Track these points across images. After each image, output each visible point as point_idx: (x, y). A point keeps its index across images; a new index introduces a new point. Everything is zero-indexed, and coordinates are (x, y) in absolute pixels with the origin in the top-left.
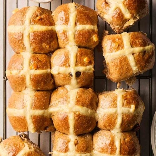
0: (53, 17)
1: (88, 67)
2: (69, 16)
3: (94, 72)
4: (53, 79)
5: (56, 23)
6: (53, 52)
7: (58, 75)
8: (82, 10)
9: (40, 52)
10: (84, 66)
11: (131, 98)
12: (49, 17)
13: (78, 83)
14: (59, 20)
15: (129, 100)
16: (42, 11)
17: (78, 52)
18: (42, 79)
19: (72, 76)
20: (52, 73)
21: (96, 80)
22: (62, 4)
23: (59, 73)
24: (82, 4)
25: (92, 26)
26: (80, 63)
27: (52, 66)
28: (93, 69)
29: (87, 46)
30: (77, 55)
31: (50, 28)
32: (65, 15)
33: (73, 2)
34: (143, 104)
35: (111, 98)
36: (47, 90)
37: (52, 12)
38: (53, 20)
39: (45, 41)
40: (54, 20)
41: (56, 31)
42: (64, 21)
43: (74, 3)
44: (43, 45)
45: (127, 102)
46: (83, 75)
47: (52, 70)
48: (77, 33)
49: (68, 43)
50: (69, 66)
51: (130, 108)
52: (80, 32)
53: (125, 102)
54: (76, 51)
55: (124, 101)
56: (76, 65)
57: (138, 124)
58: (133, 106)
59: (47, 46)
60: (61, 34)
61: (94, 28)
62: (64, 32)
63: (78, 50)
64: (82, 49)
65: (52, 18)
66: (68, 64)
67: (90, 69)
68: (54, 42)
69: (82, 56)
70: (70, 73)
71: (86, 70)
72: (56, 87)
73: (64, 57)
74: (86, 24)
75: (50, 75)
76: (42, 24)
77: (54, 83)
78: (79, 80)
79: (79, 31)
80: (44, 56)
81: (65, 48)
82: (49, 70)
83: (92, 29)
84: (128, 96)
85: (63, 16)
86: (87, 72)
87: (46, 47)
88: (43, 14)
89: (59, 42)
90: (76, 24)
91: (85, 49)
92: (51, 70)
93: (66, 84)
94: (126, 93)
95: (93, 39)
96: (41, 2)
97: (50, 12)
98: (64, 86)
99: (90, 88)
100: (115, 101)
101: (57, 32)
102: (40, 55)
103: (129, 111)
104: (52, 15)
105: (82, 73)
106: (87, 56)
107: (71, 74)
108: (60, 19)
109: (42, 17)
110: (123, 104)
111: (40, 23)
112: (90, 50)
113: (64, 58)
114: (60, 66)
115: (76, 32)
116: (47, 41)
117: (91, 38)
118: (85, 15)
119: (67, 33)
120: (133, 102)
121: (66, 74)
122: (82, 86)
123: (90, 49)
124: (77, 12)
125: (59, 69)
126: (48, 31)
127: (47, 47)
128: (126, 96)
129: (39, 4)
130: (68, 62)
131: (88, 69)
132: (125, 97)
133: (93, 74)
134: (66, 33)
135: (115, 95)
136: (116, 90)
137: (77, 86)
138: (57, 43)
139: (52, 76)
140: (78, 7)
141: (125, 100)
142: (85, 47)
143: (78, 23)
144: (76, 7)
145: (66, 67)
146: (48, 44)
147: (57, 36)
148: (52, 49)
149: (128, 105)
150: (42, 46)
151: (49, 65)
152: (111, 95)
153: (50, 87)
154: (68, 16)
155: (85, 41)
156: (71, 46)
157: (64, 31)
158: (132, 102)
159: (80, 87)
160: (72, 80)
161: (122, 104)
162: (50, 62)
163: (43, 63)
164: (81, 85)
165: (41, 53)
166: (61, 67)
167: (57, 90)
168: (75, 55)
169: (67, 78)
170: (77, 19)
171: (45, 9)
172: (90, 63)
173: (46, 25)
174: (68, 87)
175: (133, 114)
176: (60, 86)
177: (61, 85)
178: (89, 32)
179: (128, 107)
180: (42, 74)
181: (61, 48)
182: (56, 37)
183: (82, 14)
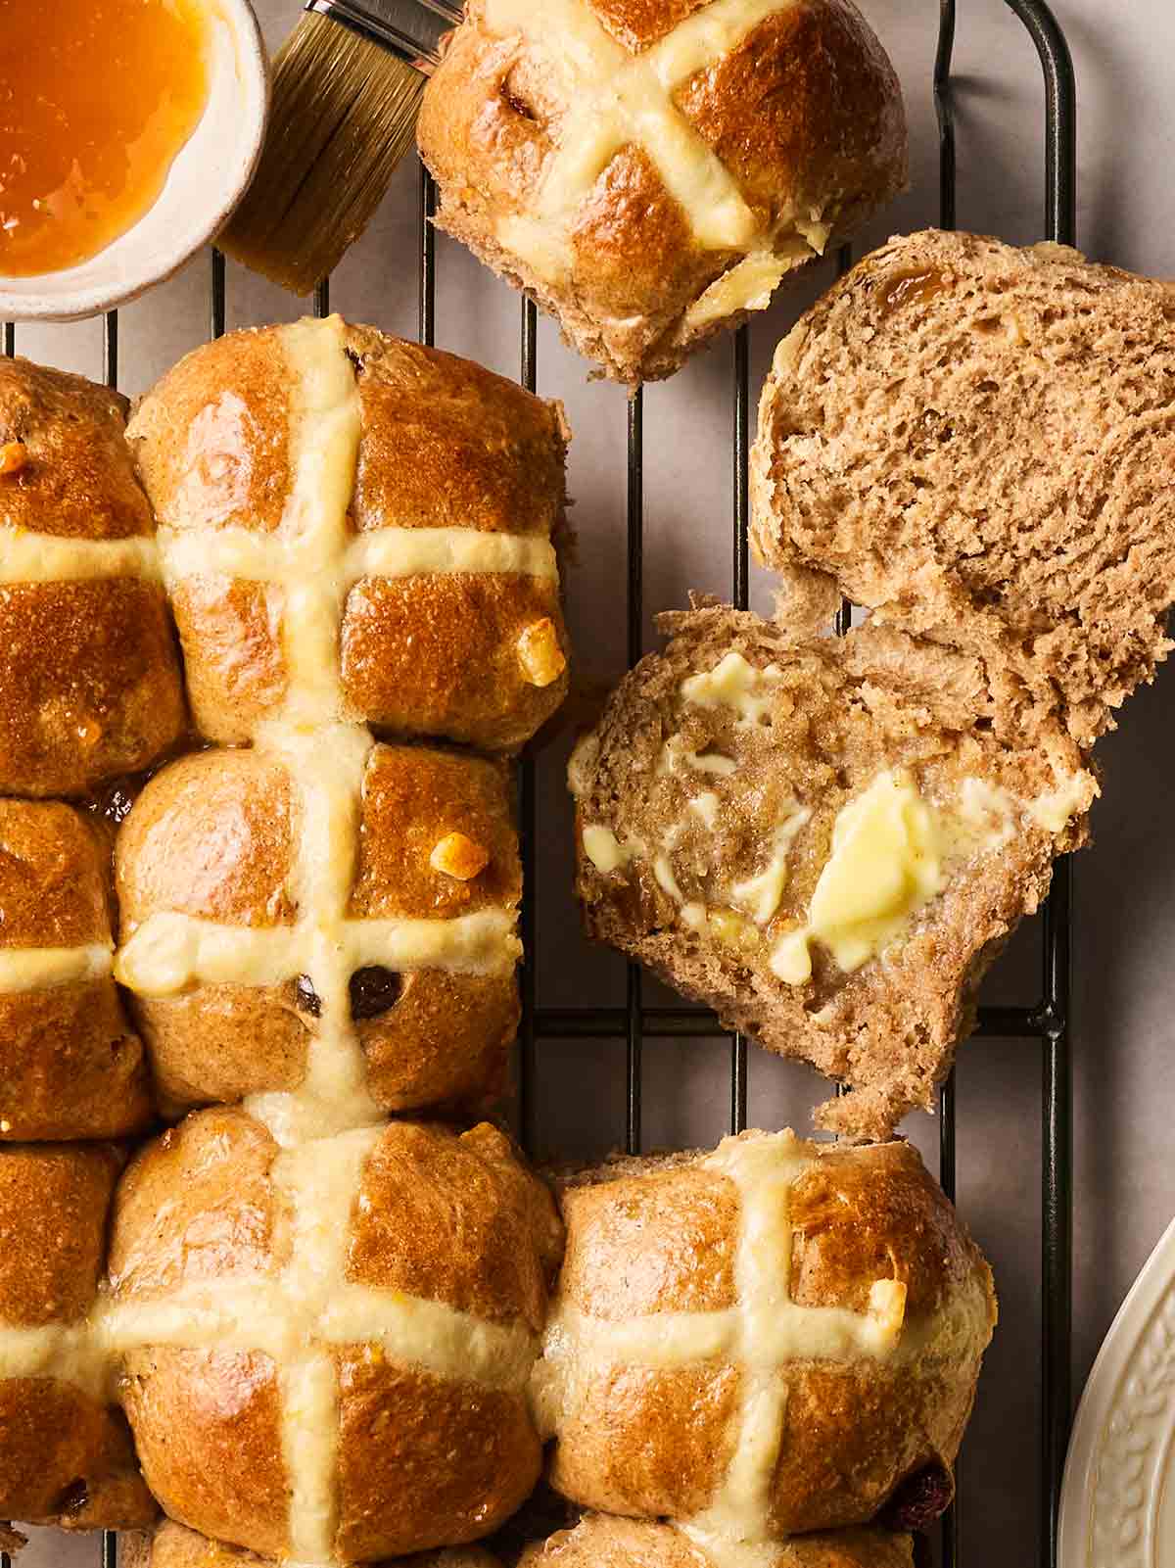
0: (143, 454)
1: (467, 926)
2: (290, 448)
3: (525, 970)
4: (134, 1039)
5: (166, 512)
6: (135, 783)
7: (185, 1002)
8: (409, 385)
9: (14, 786)
10: (426, 916)
11: (872, 1222)
12: (100, 458)
13: (372, 1074)
14: (194, 479)
15: (850, 1233)
16: (36, 398)
17: (374, 780)
18: (39, 1035)
19: (317, 1014)
20: (125, 978)
21: (541, 1045)
22: (219, 331)
23: (192, 984)
24: (414, 331)
25: (507, 543)
26: (395, 883)
27: (125, 911)
28: (515, 945)
29: (460, 728)
30: (359, 816)
31: (109, 554)
32: (249, 435)
33: (324, 314)
34: (979, 1271)
35: (678, 1219)
36: (87, 1145)
37: (126, 407)
38: (140, 483)
39: (63, 679)
40: (152, 480)
41: (169, 583)
42: (241, 491)
43: (334, 317)
44: (45, 717)
45: (832, 1257)
46: (425, 1004)
47: (125, 954)
48: (359, 605)
49: (281, 699)
50: (289, 911)
51: (861, 1308)
52: (391, 599)
53: (812, 1255)
54: (356, 767)
55: (800, 1245)
56: (354, 907)
57: (931, 1466)
58: (886, 1297)
59: (82, 733)
60: (213, 611)
61: (525, 558)
62: (245, 599)
63: (373, 766)
64: (407, 757)
65: (134, 461)
66: (276, 895)
67: (485, 947)
68: (145, 693)
69: (407, 819)
70: (293, 984)
71: (450, 949)
72: (169, 1112)
73: (245, 831)
74: (446, 524)
75: (112, 997)
76: (38, 520)
77: (148, 1074)
78: (379, 1049)
79: (380, 582)
80: (49, 817)
81: (248, 744)
82: (98, 955)
83: (511, 564)
84: (843, 1198)
85: (235, 445)
86: (453, 968)
87: (73, 739)
88: (43, 428)
89: (195, 689)
90: (352, 522)
91: (439, 756)
92: (115, 953)
93: (263, 1088)
94: (817, 1166)
95: (513, 660)
96: (24, 309)
97: (112, 409)
98: (240, 1100)
99: (483, 1126)
100: (721, 1249)
101: (176, 598)
102: (17, 805)
103: (849, 1342)
104: (131, 432)
105: (408, 982)
106: (460, 817)
107: (306, 986)
108: (205, 475)
109: (35, 448)
110: (794, 1273)
111: (19, 502)
112: (490, 768)
113: (235, 843)
114: (202, 915)
115: (356, 592)
116: (81, 680)
117: (500, 656)
118: (444, 436)
119: (273, 609)
120: (891, 1253)
121: (260, 991)
122: (412, 1101)
123: (490, 756)
124: (371, 404)
125: (191, 945)
126: (92, 583)
127: (87, 734)
128: (824, 1197)
129: (10, 327)
130: (281, 874)
131: (468, 948)
132: (811, 1205)
133: (510, 993)
134: (263, 604)
135: (717, 1189)
136: (727, 1140)
137: (361, 1103)
138: (172, 697)
139: (129, 1006)
140: (377, 356)
141: (811, 1233)
142: (438, 740)
143: (372, 516)
144: (353, 358)
145: (261, 921)
146: (89, 704)
147: (175, 634)
148: (132, 758)
149: (841, 1286)
150: (33, 723)
151: (99, 902)
152: (683, 1185)
153: (108, 1113)
154: (284, 445)
155: (442, 684)
156: (306, 728)
157: (238, 581)
158: (881, 1255)
159: (395, 1115)
160: (314, 1045)
161: (782, 1277)
162: (110, 874)
163: (46, 882)
164: (403, 1092)
165: (24, 796)
166: (207, 927)
167: (176, 1138)
168: (347, 808)
169: (266, 1028)
170: (363, 468)
171: (66, 382)
172: (487, 884)
173: (74, 525)
174: (273, 1110)
175: (888, 1368)
176: (205, 1104)
177: (210, 1089)
178: (475, 593)
179: (842, 1303)
180: (35, 991)
181: (215, 745)
182: (165, 634)
183: (412, 429)
